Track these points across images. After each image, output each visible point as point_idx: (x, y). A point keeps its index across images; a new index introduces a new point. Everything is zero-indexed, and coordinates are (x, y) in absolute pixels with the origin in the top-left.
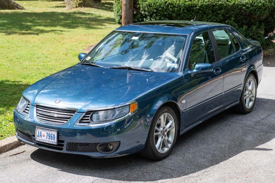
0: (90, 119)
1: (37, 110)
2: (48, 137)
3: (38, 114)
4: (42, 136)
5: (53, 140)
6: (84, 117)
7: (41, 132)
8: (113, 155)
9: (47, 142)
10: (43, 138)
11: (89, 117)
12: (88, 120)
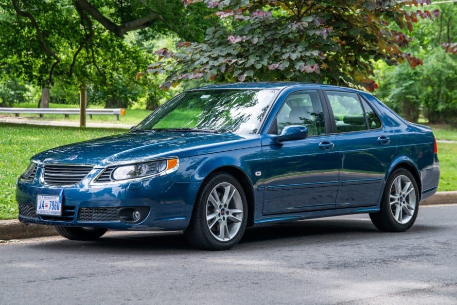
0: (110, 177)
1: (46, 172)
2: (52, 207)
3: (45, 177)
4: (45, 206)
5: (56, 210)
6: (103, 174)
7: (43, 201)
8: (139, 226)
9: (50, 214)
10: (46, 209)
11: (109, 173)
12: (108, 177)
